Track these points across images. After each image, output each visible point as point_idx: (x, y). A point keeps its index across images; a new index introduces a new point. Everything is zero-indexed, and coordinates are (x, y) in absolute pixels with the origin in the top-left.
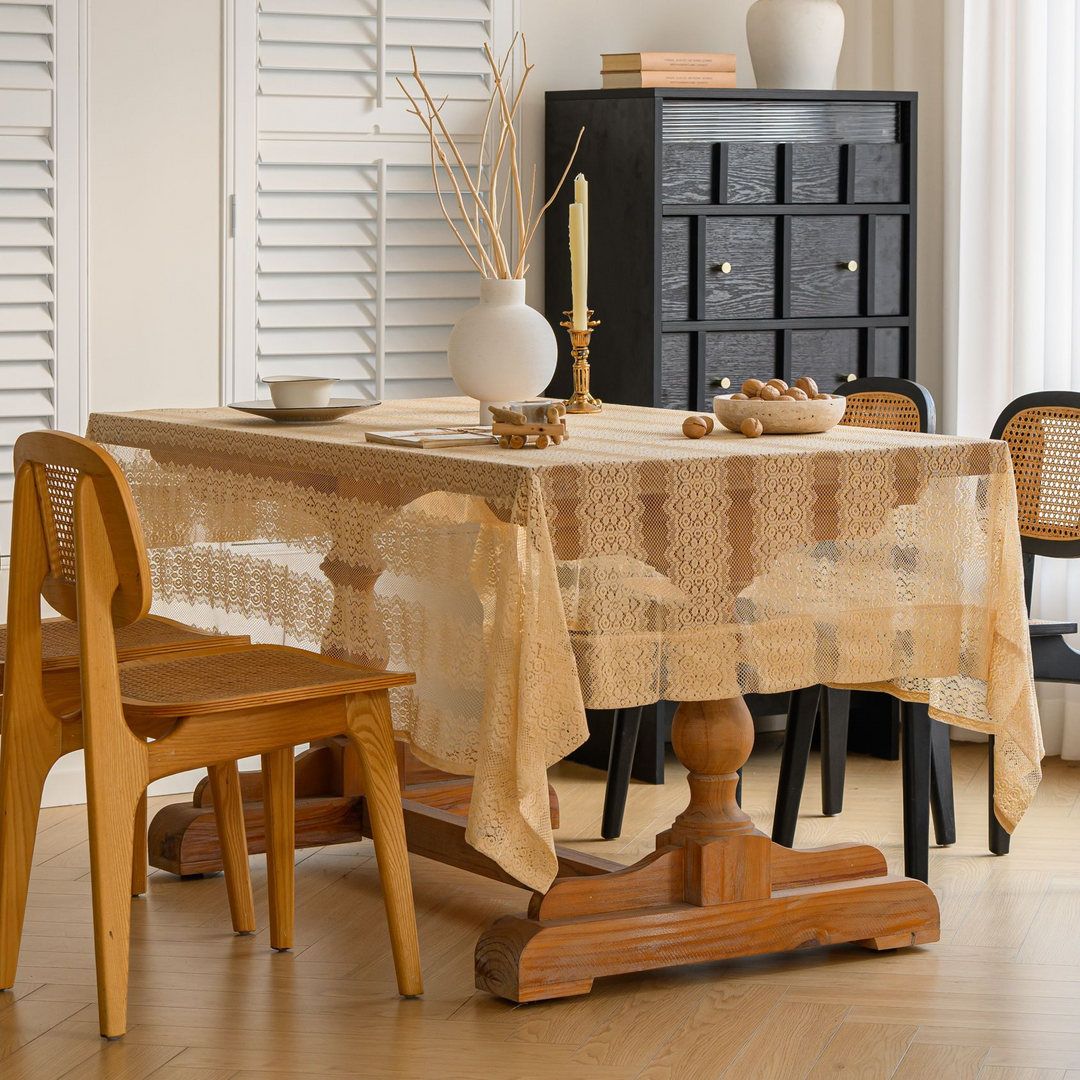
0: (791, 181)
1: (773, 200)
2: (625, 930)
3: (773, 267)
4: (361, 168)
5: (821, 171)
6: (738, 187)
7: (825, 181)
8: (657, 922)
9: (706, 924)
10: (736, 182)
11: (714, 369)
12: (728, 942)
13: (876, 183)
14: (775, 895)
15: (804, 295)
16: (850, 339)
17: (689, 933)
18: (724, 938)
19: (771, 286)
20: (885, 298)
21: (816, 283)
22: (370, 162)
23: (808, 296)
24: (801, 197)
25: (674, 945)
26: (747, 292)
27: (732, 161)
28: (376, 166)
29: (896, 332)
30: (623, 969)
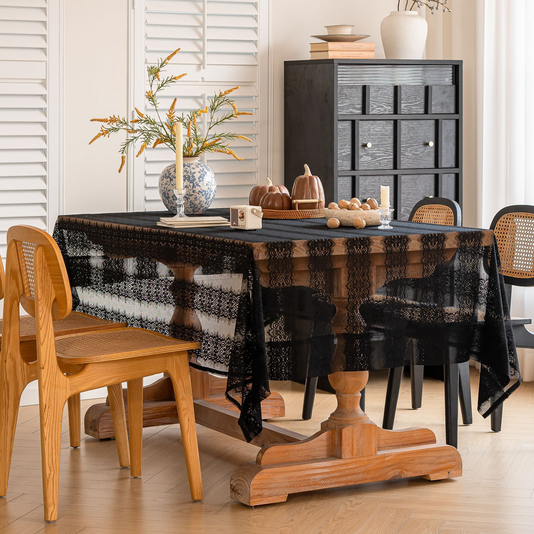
0: (401, 103)
1: (392, 112)
2: (304, 470)
3: (392, 145)
4: (195, 98)
5: (416, 98)
6: (375, 106)
7: (417, 103)
8: (320, 466)
9: (344, 467)
10: (374, 104)
11: (364, 194)
12: (355, 476)
13: (443, 104)
14: (379, 453)
15: (407, 158)
16: (431, 180)
17: (335, 472)
18: (354, 474)
19: (392, 154)
20: (447, 159)
21: (413, 152)
22: (199, 95)
23: (410, 158)
24: (406, 111)
25: (328, 478)
26: (380, 156)
27: (372, 94)
28: (202, 97)
29: (453, 176)
30: (303, 490)
